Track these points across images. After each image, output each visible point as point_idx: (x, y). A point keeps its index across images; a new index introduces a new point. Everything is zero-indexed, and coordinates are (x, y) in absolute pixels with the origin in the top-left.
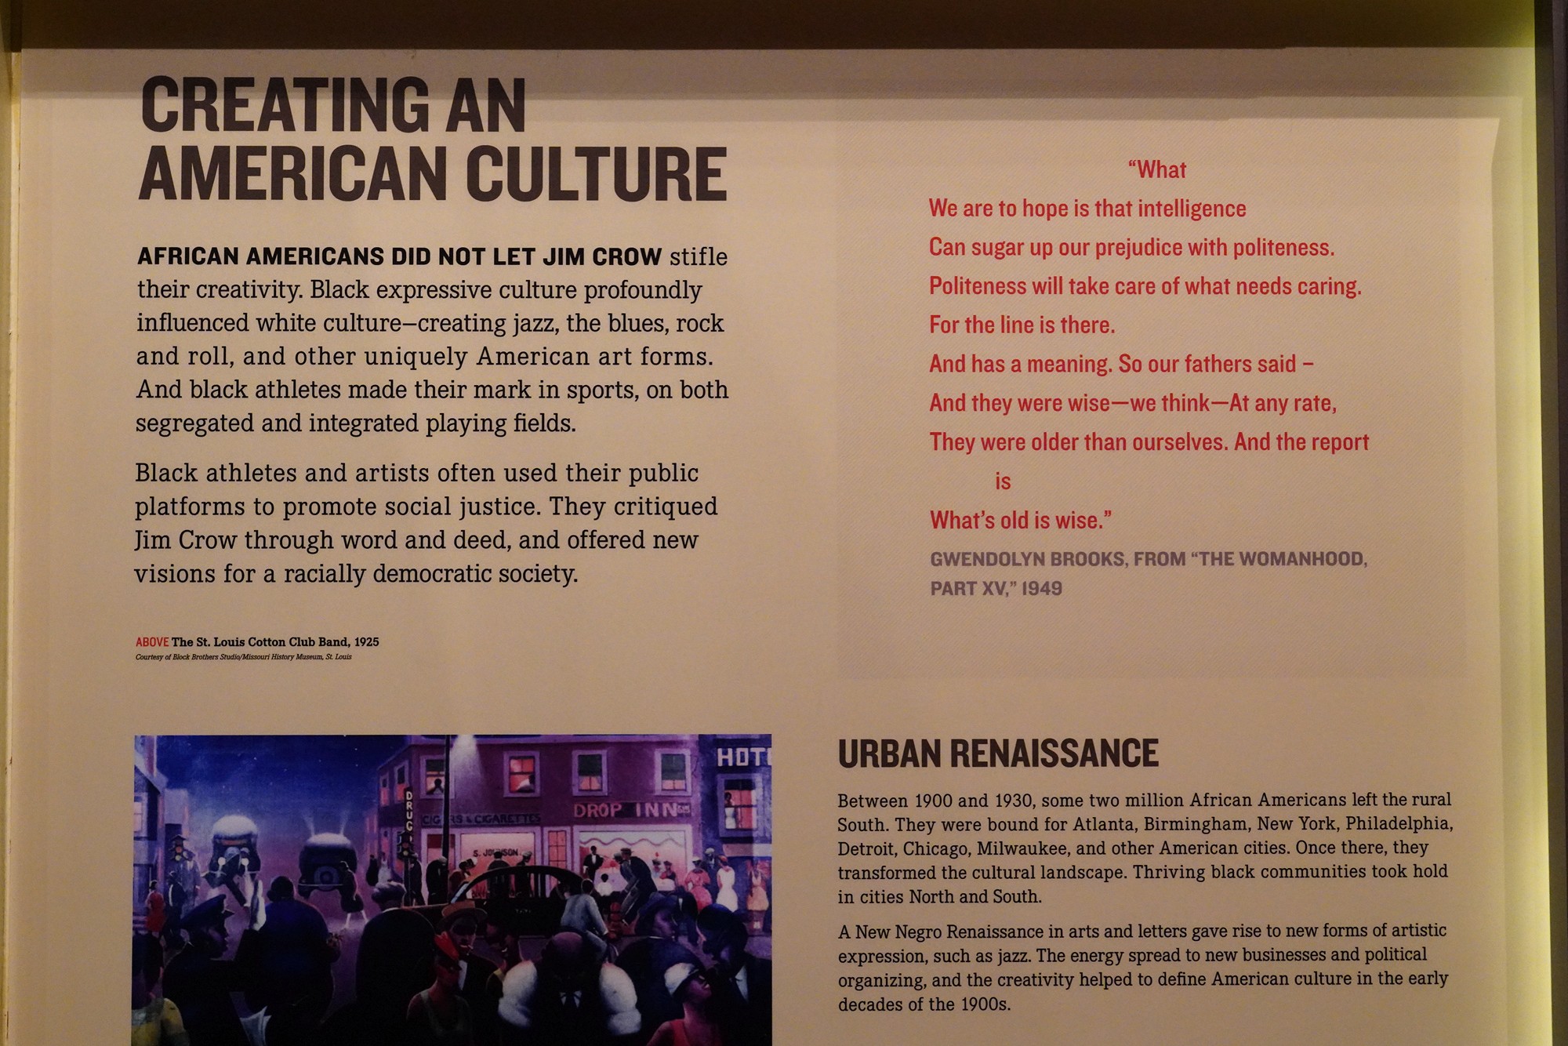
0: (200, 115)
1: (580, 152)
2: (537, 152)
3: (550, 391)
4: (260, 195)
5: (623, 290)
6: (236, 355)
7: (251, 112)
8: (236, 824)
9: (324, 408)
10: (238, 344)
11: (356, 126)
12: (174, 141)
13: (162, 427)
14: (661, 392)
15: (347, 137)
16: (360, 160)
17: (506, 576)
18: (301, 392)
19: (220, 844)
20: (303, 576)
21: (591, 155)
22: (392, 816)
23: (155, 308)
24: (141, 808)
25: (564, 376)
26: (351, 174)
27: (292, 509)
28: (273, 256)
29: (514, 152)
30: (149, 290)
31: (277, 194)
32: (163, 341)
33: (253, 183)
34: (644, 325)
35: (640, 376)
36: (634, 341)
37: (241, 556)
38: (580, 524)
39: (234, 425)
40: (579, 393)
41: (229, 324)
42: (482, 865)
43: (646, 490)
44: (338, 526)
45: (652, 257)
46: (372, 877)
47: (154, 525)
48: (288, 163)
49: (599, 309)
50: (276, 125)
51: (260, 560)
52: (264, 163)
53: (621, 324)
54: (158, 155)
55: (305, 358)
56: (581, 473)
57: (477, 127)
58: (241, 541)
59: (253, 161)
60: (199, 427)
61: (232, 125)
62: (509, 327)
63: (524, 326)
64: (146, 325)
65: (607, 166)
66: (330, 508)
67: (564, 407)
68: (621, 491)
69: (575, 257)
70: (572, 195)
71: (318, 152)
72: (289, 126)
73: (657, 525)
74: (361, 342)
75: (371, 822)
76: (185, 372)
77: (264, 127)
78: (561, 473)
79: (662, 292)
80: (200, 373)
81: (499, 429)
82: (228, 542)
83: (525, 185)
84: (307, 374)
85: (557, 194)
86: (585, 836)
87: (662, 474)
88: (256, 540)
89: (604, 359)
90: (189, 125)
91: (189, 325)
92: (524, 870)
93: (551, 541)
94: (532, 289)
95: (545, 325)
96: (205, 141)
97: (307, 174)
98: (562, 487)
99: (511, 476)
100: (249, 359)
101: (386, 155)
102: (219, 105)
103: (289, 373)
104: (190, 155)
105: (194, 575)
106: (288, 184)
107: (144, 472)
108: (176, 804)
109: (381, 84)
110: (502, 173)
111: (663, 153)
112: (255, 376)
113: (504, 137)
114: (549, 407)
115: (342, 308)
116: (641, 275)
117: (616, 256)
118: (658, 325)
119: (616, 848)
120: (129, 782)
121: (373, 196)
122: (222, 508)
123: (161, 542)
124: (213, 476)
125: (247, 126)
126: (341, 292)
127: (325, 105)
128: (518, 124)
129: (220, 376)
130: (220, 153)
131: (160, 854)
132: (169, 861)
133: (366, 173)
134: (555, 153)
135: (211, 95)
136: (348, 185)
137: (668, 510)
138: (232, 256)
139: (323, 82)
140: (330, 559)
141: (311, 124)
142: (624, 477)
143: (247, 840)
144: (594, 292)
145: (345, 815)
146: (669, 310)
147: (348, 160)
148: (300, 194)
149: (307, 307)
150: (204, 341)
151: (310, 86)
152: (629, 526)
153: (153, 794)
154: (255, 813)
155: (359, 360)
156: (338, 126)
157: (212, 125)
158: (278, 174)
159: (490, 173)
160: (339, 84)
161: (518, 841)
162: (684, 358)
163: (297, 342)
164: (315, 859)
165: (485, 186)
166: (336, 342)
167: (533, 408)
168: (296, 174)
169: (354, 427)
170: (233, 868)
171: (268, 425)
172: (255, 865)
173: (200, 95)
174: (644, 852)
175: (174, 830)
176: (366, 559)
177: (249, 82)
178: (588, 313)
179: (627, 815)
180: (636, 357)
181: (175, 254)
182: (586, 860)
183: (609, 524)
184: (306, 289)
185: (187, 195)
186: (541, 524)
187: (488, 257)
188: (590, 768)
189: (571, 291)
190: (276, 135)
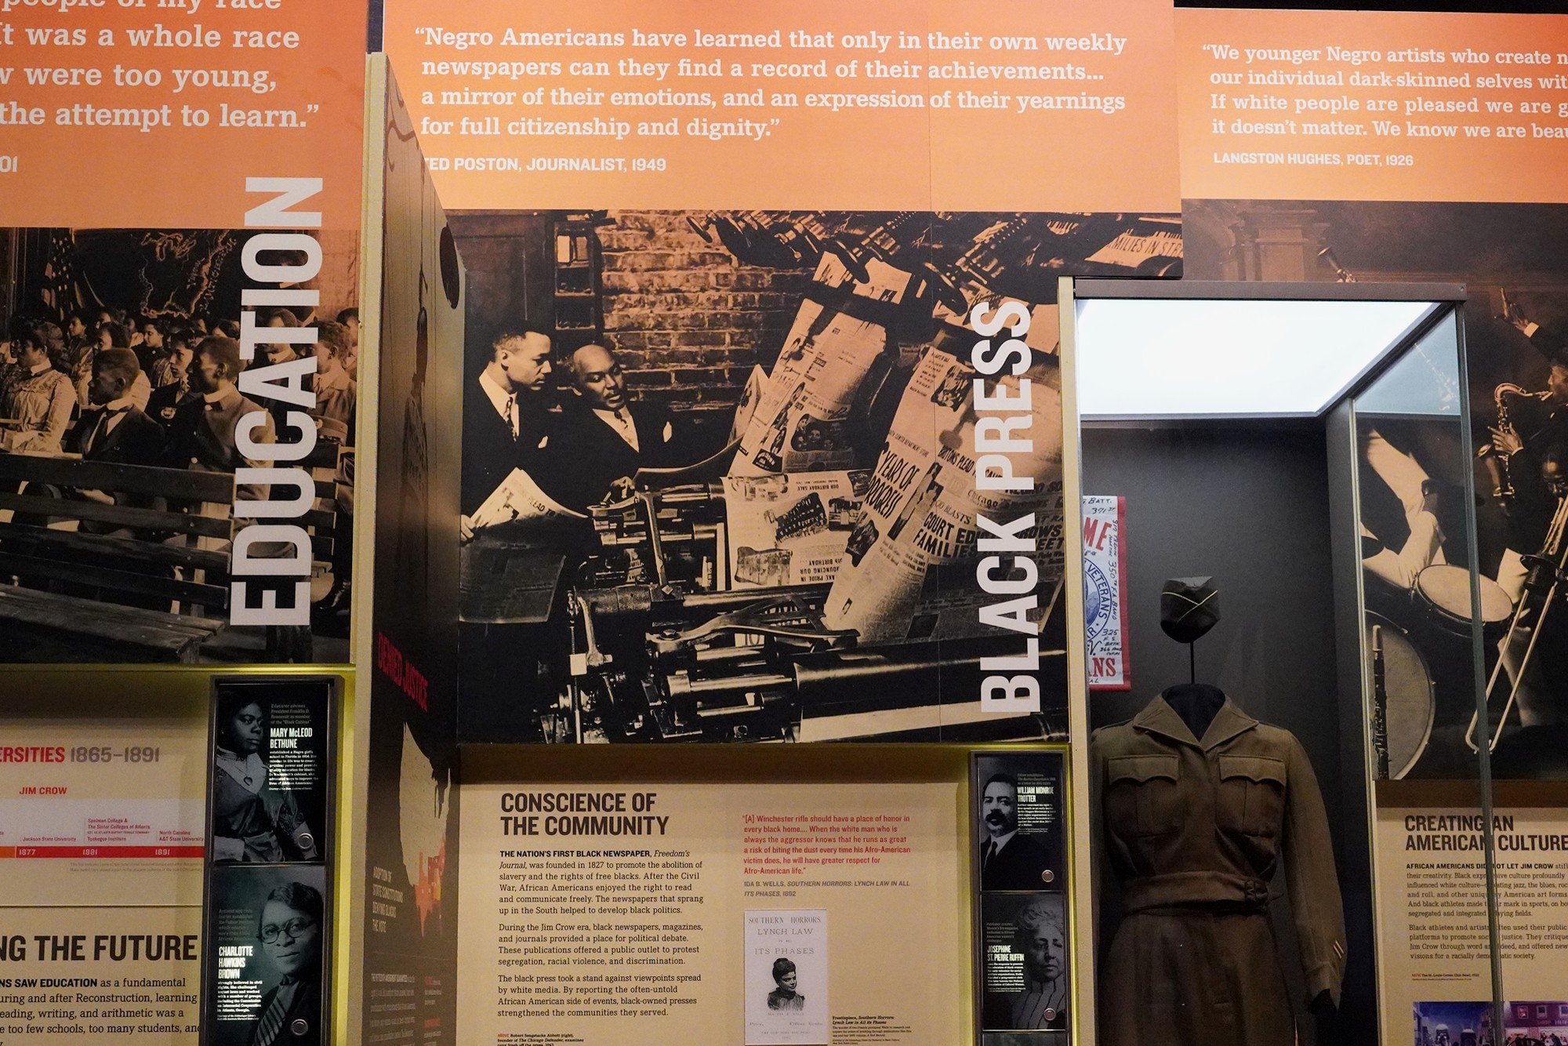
0: (1421, 826)
1: (1529, 837)
2: (1517, 837)
3: (1525, 904)
4: (1439, 849)
5: (1543, 876)
6: (1435, 894)
7: (1436, 825)
8: (1442, 1026)
9: (1460, 909)
10: (1435, 891)
11: (1464, 829)
12: (1415, 834)
13: (1416, 915)
14: (1555, 904)
15: (1462, 833)
16: (1466, 839)
17: (1515, 956)
18: (1453, 905)
19: (1438, 1032)
20: (1457, 957)
21: (1532, 837)
22: (1485, 1024)
23: (1412, 881)
24: (1415, 1022)
25: (1528, 900)
26: (1464, 843)
27: (1453, 938)
28: (1443, 866)
29: (1511, 837)
30: (1410, 876)
31: (1444, 849)
32: (1414, 890)
33: (1437, 846)
34: (1549, 886)
35: (1549, 900)
36: (1548, 890)
37: (1439, 951)
38: (1535, 942)
39: (1436, 914)
40: (1533, 905)
41: (1432, 885)
42: (1514, 1038)
43: (1552, 932)
44: (1466, 943)
45: (1550, 866)
46: (1481, 1042)
47: (1415, 942)
48: (1446, 840)
49: (1537, 881)
50: (1442, 829)
51: (1444, 952)
52: (1439, 840)
53: (1543, 885)
54: (1410, 837)
55: (1454, 895)
56: (1534, 927)
57: (1500, 830)
58: (1439, 947)
59: (1436, 839)
60: (1426, 914)
61: (1430, 829)
62: (1512, 886)
63: (1516, 886)
64: (1409, 886)
65: (1537, 841)
66: (1463, 937)
67: (1529, 909)
68: (1545, 932)
69: (1529, 866)
70: (1528, 849)
71: (1454, 837)
72: (1446, 829)
73: (1556, 942)
74: (1469, 890)
75: (1479, 1026)
76: (1421, 899)
77: (1439, 829)
78: (1529, 927)
79: (1554, 876)
80: (1425, 899)
81: (1511, 915)
82: (1436, 947)
83: (1515, 846)
84: (1455, 900)
85: (1523, 849)
86: (1542, 1030)
87: (1557, 927)
88: (1443, 946)
89: (1539, 895)
90: (1418, 829)
91: (1421, 886)
92: (1525, 1039)
93: (1527, 946)
94: (1518, 876)
95: (1523, 886)
96: (1423, 834)
97: (1452, 842)
98: (1529, 931)
99: (1515, 928)
100: (1439, 895)
101: (1473, 837)
102: (1426, 823)
103: (1450, 899)
104: (1419, 837)
105: (1427, 957)
106: (1447, 846)
107: (1411, 927)
108: (1425, 1021)
109: (1471, 818)
110: (1508, 843)
111: (1552, 837)
112: (1441, 900)
113: (1508, 833)
114: (1524, 909)
115: (1463, 881)
116: (1548, 871)
117: (1540, 866)
118: (1554, 886)
119: (1550, 1034)
120: (1412, 1014)
121: (1470, 849)
122: (1434, 937)
123: (1418, 947)
124: (1430, 928)
125: (1435, 829)
126: (1463, 876)
127: (1456, 824)
128: (1512, 829)
129: (1431, 900)
130: (1428, 837)
131: (1422, 1034)
132: (1425, 1035)
133: (1468, 843)
134: (1522, 837)
135: (1424, 821)
136: (1463, 846)
137: (1559, 938)
138: (1432, 866)
139: (1455, 817)
140: (1465, 952)
141: (1452, 829)
142: (1546, 928)
143: (1445, 1031)
144: (1535, 876)
145: (1472, 1024)
146: (1557, 881)
147: (1463, 839)
148: (1450, 849)
149: (1453, 880)
150: (1426, 890)
151: (1452, 818)
152: (1548, 942)
153: (1419, 1019)
154: (1447, 1024)
155: (1469, 895)
156: (1459, 829)
157: (1425, 829)
158: (1444, 843)
159: (1505, 843)
160: (1459, 817)
161: (1523, 1031)
162: (1561, 895)
163: (1452, 890)
164: (1465, 1036)
165: (1504, 847)
166: (1462, 890)
167: (1521, 909)
168: (1449, 843)
169: (1469, 914)
170: (1442, 1039)
171: (1445, 914)
172: (1448, 1038)
173: (1421, 821)
174: (1558, 1034)
175: (1425, 1028)
176: (1473, 951)
177: (1434, 817)
178: (1534, 882)
179: (1553, 1024)
180: (1548, 894)
181: (1416, 866)
182: (1542, 1037)
183: (1543, 942)
184: (1453, 875)
185: (1419, 849)
186: (1525, 942)
187: (1505, 866)
188: (1542, 1010)
189: (1529, 876)
190: (1443, 832)
